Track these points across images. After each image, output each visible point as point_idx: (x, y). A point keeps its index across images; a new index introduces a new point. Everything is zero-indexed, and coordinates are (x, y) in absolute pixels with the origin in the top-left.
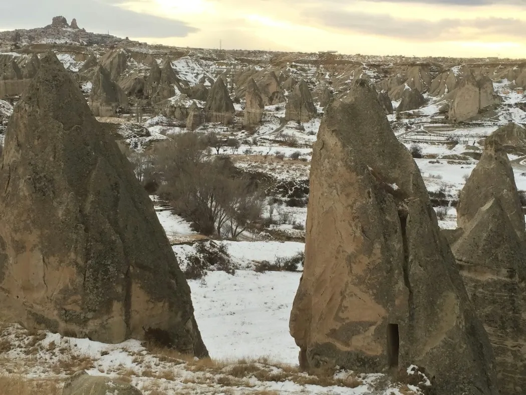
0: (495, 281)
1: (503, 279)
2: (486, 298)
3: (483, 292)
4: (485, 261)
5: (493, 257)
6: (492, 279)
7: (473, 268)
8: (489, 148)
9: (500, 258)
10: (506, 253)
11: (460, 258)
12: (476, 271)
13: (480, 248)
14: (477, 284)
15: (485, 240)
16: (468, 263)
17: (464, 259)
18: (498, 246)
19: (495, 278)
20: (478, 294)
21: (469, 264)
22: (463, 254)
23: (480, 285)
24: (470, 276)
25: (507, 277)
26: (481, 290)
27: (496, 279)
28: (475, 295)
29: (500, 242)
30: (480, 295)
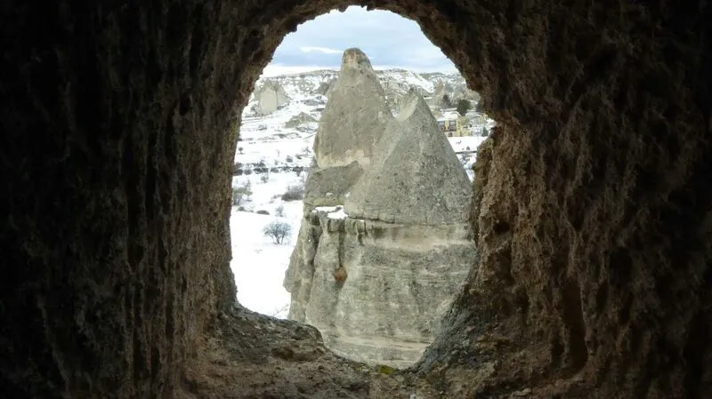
0: (447, 250)
1: (460, 243)
2: (436, 286)
3: (428, 276)
4: (425, 213)
5: (438, 205)
6: (440, 247)
7: (402, 232)
8: (350, 60)
9: (449, 205)
10: (455, 193)
11: (375, 216)
12: (406, 236)
13: (412, 191)
14: (416, 261)
15: (418, 174)
16: (393, 223)
17: (383, 216)
18: (441, 183)
19: (445, 243)
20: (419, 281)
21: (395, 225)
22: (380, 207)
23: (421, 263)
24: (398, 247)
25: (464, 238)
26: (425, 272)
27: (448, 246)
28: (414, 283)
29: (442, 175)
30: (424, 283)
